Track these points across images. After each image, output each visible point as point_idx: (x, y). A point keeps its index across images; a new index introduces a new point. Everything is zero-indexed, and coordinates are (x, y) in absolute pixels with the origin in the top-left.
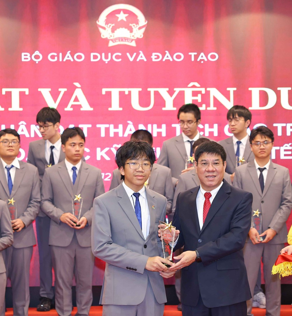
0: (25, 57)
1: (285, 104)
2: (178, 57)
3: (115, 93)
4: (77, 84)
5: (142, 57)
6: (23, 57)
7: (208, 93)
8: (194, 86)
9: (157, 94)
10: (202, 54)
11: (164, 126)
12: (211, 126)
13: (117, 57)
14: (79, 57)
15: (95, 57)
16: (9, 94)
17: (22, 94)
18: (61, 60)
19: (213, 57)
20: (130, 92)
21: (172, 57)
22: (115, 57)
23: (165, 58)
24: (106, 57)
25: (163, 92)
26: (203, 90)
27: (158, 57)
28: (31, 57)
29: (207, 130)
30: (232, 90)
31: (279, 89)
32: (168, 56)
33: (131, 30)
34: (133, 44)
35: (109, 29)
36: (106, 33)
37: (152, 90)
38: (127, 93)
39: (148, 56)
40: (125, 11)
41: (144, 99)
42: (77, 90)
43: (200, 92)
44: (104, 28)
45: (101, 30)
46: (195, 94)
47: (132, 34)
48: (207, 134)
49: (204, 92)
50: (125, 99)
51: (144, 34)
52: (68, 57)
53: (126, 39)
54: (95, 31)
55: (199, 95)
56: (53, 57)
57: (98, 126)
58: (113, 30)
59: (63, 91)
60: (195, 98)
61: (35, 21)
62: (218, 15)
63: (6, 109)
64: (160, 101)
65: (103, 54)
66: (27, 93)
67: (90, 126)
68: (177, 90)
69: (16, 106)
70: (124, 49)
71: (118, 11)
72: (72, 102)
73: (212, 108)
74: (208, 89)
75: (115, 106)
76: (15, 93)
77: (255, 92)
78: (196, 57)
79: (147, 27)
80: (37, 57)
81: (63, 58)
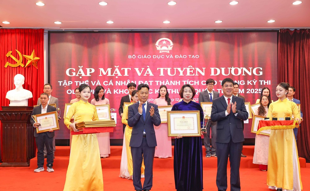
0: (130, 57)
1: (223, 74)
2: (185, 57)
3: (162, 69)
4: (148, 66)
5: (171, 56)
6: (129, 57)
7: (195, 69)
8: (190, 67)
9: (177, 70)
10: (193, 56)
11: (179, 81)
12: (197, 82)
13: (162, 57)
14: (149, 57)
15: (155, 57)
16: (124, 70)
17: (128, 70)
18: (142, 58)
19: (197, 57)
20: (167, 69)
21: (182, 57)
22: (161, 57)
23: (180, 57)
24: (159, 57)
25: (179, 69)
26: (194, 68)
27: (177, 57)
28: (132, 57)
29: (195, 83)
30: (204, 68)
31: (221, 68)
32: (181, 56)
33: (168, 48)
34: (168, 52)
35: (160, 47)
36: (158, 48)
37: (175, 69)
38: (166, 69)
39: (174, 56)
40: (166, 40)
41: (172, 72)
42: (148, 68)
43: (193, 69)
44: (158, 46)
45: (157, 47)
46: (191, 70)
47: (168, 49)
48: (195, 84)
49: (194, 69)
50: (166, 72)
51: (172, 48)
52: (145, 57)
53: (166, 50)
54: (155, 47)
55: (192, 70)
56: (139, 57)
57: (156, 81)
58: (161, 47)
59: (143, 69)
60: (191, 71)
61: (133, 44)
62: (199, 42)
63: (123, 75)
64: (178, 72)
65: (158, 56)
66: (130, 70)
67: (153, 81)
68: (184, 68)
69: (126, 74)
70: (165, 54)
71: (163, 40)
72: (146, 73)
73: (197, 75)
74: (195, 68)
75: (162, 74)
76: (126, 70)
77: (212, 69)
78: (191, 57)
79: (173, 46)
80: (134, 57)
81: (143, 57)
